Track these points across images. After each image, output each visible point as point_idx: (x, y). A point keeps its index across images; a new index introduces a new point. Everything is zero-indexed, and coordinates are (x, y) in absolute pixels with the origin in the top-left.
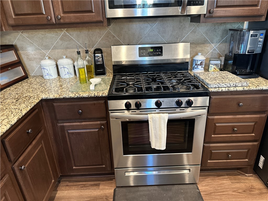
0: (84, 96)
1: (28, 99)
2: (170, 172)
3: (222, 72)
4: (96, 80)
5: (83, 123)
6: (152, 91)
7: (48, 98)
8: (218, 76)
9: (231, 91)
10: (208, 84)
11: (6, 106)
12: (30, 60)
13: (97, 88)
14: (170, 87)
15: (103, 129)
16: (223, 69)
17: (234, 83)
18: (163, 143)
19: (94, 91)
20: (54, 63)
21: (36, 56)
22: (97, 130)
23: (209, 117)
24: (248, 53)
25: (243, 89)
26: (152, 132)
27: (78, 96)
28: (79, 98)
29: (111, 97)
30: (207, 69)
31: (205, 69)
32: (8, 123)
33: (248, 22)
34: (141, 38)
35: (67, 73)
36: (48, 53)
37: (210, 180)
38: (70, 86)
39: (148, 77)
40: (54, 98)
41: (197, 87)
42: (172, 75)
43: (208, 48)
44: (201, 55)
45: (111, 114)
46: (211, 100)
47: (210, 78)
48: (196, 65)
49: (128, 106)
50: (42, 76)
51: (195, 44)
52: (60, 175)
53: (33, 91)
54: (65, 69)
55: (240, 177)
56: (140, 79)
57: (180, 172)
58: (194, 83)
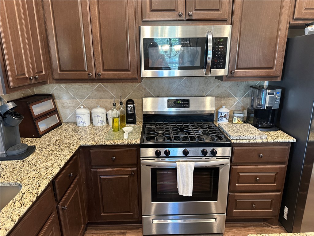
0: (118, 144)
1: (68, 146)
2: (196, 221)
3: (245, 124)
4: (128, 129)
5: (115, 169)
6: (180, 140)
7: (86, 145)
8: (240, 128)
9: (251, 143)
10: (230, 136)
11: (51, 151)
12: (65, 108)
13: (130, 136)
14: (196, 138)
15: (134, 175)
16: (246, 122)
17: (254, 135)
18: (189, 190)
19: (127, 139)
20: (89, 112)
21: (71, 105)
22: (127, 176)
23: (232, 166)
24: (266, 108)
25: (262, 142)
26: (179, 179)
27: (114, 143)
28: (114, 145)
29: (143, 145)
30: (231, 121)
31: (230, 120)
32: (58, 166)
33: (268, 81)
34: (170, 91)
35: (100, 121)
36: (82, 102)
37: (236, 231)
38: (104, 134)
39: (175, 126)
40: (91, 145)
41: (220, 138)
42: (198, 125)
43: (232, 101)
44: (225, 108)
45: (143, 161)
46: (234, 151)
47: (232, 131)
48: (221, 116)
49: (158, 154)
50: (76, 124)
51: (220, 98)
52: (87, 222)
53: (70, 138)
54: (99, 117)
55: (266, 228)
56: (169, 129)
57: (208, 221)
58: (218, 134)
